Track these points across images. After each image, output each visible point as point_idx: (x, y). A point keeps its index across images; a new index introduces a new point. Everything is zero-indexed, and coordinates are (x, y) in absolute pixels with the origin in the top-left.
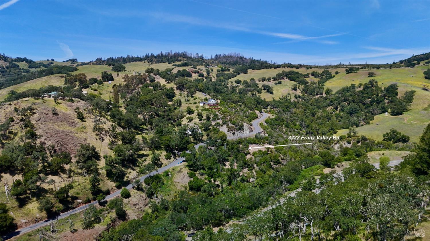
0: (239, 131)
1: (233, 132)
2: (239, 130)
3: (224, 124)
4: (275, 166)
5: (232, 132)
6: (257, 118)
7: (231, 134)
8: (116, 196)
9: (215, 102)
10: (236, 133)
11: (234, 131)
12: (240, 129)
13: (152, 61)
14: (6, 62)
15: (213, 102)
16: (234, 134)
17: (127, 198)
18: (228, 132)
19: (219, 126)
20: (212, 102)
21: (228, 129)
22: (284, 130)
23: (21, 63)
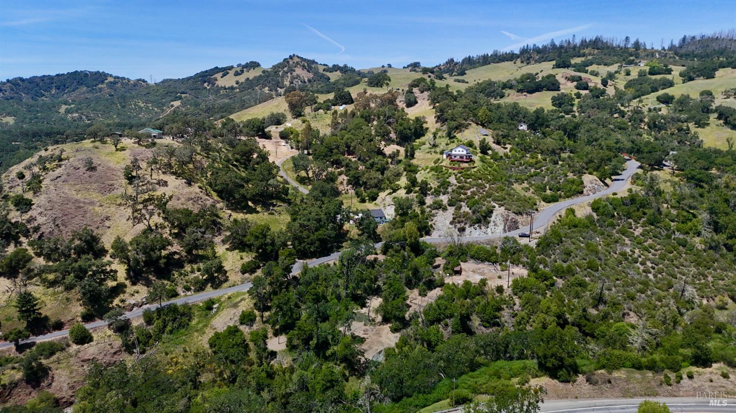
0: (476, 226)
1: (463, 225)
2: (477, 223)
3: (450, 205)
4: (484, 329)
5: (459, 226)
6: (582, 193)
7: (457, 230)
8: (61, 336)
9: (465, 153)
10: (468, 230)
11: (466, 224)
12: (478, 221)
13: (528, 59)
14: (310, 72)
15: (461, 153)
16: (462, 230)
17: (79, 345)
18: (451, 226)
19: (437, 209)
20: (457, 153)
21: (454, 219)
22: (638, 232)
23: (334, 73)
